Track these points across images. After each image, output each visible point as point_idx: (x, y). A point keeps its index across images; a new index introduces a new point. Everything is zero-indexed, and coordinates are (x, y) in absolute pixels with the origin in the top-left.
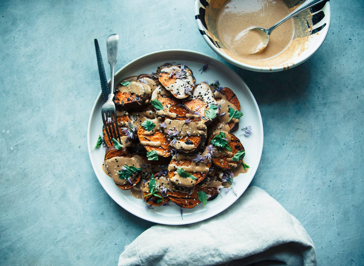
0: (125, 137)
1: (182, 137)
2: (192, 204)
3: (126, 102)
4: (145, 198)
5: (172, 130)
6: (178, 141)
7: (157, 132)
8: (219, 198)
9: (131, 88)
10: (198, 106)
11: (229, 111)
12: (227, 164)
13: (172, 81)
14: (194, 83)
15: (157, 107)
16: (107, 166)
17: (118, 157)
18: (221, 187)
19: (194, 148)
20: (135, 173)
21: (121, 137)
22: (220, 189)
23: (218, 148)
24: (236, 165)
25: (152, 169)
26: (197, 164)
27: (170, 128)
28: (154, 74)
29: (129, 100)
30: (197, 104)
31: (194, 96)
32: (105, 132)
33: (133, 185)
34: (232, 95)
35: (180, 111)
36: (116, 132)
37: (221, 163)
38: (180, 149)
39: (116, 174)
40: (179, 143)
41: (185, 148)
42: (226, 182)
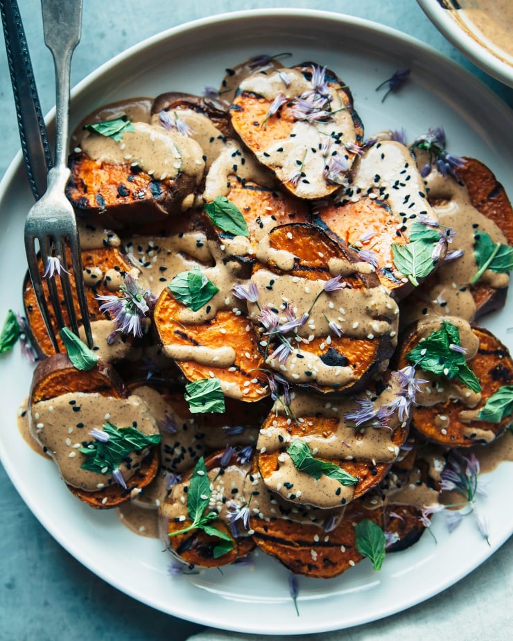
0: (106, 323)
1: (311, 338)
2: (334, 565)
3: (112, 199)
4: (172, 540)
5: (276, 311)
6: (295, 351)
7: (221, 315)
8: (424, 544)
9: (131, 149)
10: (371, 228)
11: (475, 246)
12: (461, 430)
13: (281, 126)
14: (359, 138)
15: (225, 224)
16: (40, 425)
17: (81, 394)
18: (436, 507)
19: (352, 380)
20: (138, 452)
21: (93, 324)
22: (430, 516)
23: (435, 380)
24: (490, 435)
25: (199, 437)
26: (359, 433)
27: (270, 305)
28: (211, 94)
29: (122, 192)
30: (366, 218)
31: (355, 189)
32: (33, 300)
33: (129, 491)
34: (491, 188)
35: (307, 246)
36: (77, 305)
37: (439, 427)
38: (304, 377)
39: (73, 454)
40: (300, 356)
41: (322, 378)
42: (453, 490)
